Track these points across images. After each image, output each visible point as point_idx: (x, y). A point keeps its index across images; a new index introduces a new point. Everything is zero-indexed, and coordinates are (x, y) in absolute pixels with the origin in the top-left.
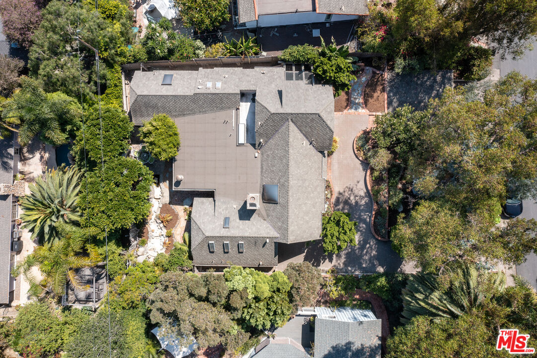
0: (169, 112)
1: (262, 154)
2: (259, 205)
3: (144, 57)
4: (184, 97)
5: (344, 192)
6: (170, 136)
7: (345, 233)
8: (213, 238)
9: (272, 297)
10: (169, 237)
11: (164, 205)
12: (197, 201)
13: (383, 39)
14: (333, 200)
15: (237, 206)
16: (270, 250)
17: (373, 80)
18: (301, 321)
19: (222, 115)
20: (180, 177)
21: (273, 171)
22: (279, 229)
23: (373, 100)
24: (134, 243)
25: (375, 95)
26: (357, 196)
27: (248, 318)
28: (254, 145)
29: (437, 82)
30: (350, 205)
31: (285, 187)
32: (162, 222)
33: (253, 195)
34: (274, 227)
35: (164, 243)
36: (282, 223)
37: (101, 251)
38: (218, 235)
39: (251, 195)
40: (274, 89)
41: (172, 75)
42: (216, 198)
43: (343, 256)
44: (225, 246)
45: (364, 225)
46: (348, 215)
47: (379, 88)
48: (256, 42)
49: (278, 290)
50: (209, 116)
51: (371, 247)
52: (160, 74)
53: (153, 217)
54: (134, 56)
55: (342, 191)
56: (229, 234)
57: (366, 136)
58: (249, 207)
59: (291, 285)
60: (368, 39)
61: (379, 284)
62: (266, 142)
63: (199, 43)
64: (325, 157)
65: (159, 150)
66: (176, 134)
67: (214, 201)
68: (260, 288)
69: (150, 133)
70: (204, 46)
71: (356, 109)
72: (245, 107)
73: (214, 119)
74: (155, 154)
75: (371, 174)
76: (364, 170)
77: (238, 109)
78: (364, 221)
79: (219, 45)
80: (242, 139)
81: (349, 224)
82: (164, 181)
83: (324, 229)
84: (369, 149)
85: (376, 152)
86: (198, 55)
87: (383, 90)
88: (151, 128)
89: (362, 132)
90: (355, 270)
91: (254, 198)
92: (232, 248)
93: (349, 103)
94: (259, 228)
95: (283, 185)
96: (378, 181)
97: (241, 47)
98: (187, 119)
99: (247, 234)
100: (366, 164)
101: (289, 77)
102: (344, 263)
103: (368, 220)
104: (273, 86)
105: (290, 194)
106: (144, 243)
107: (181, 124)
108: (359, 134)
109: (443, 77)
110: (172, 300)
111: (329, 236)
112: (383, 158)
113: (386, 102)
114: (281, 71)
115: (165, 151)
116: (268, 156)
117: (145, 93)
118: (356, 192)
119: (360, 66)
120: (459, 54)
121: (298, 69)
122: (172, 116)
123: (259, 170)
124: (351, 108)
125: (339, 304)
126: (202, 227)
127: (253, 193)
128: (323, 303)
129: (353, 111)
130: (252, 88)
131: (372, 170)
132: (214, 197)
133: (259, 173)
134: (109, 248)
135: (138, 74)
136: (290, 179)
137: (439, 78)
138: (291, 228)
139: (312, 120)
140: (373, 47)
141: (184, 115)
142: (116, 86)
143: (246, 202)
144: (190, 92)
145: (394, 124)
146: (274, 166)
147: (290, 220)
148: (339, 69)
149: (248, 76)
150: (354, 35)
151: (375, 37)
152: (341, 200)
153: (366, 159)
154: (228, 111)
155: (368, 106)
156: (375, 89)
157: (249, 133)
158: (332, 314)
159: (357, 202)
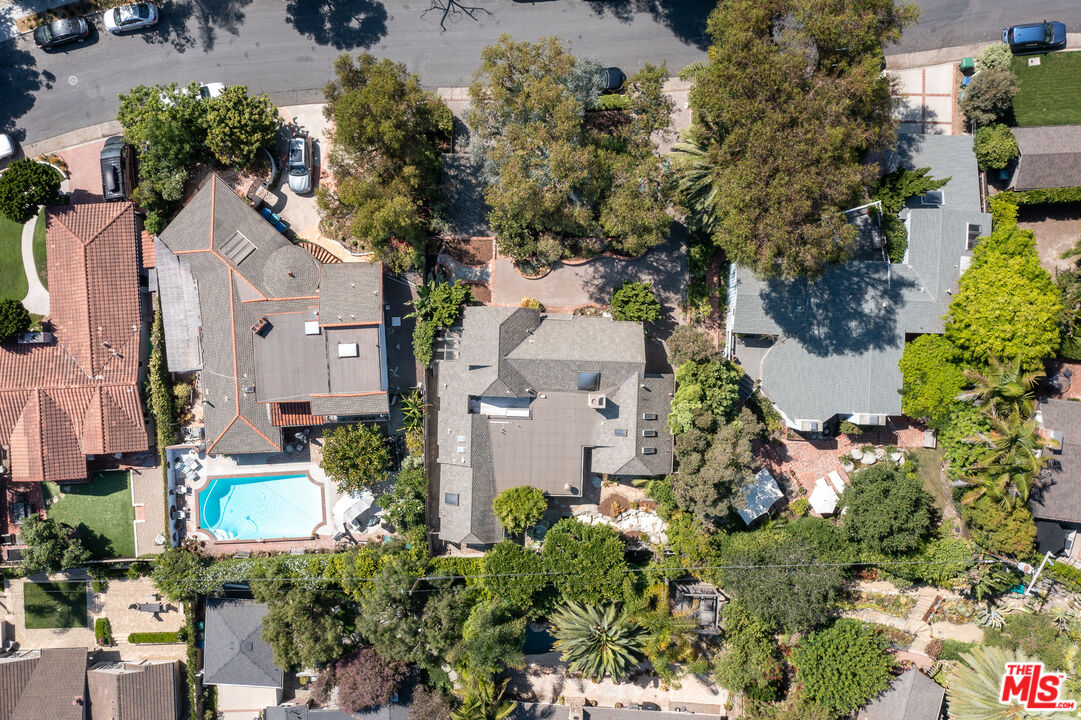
0: (490, 498)
1: (542, 390)
2: (601, 394)
3: (422, 528)
4: (474, 478)
5: (589, 292)
6: (519, 496)
7: (637, 295)
8: (638, 449)
9: (702, 382)
10: (638, 506)
11: (600, 510)
12: (595, 468)
13: (409, 244)
14: (598, 306)
15: (602, 421)
16: (655, 383)
17: (454, 253)
18: (741, 348)
19: (495, 436)
20: (567, 486)
21: (563, 378)
22: (629, 372)
23: (478, 254)
24: (644, 546)
25: (472, 251)
26: (594, 277)
27: (722, 408)
28: (532, 399)
29: (457, 175)
30: (604, 285)
31: (581, 365)
32: (620, 513)
33: (590, 401)
34: (627, 378)
35: (646, 511)
36: (622, 369)
37: (651, 582)
38: (635, 442)
39: (590, 404)
40: (467, 374)
41: (446, 494)
42: (592, 445)
43: (667, 294)
44: (648, 435)
45: (630, 268)
46: (616, 290)
47: (464, 246)
48: (408, 394)
49: (694, 375)
50: (496, 451)
51: (657, 261)
52: (444, 509)
53: (614, 524)
54: (421, 541)
55: (588, 295)
56: (634, 430)
57: (522, 264)
58: (604, 406)
59: (689, 361)
60: (407, 261)
61: (698, 256)
62: (529, 385)
63: (405, 463)
64: (546, 317)
65: (535, 510)
66: (517, 491)
67: (596, 447)
68: (690, 395)
69: (515, 519)
70: (409, 457)
71: (488, 276)
72: (486, 409)
73: (500, 446)
74: (540, 515)
75: (567, 258)
76: (562, 267)
77: (489, 418)
78: (625, 268)
79: (409, 439)
80: (525, 413)
81: (627, 290)
82: (570, 510)
83: (631, 319)
84: (537, 260)
85: (542, 253)
86: (419, 465)
87: (467, 241)
88: (510, 517)
89: (517, 269)
90: (684, 280)
91: (593, 400)
92: (651, 427)
93: (482, 283)
94: (627, 395)
95: (579, 367)
96: (576, 251)
97: (414, 413)
98: (498, 477)
99: (635, 409)
100: (555, 265)
101: (450, 356)
102: (676, 294)
103: (623, 263)
104: (464, 375)
105: (589, 359)
106: (646, 537)
107: (505, 485)
108: (519, 272)
109: (451, 166)
110: (703, 492)
111: (639, 314)
112: (548, 244)
113: (480, 238)
114: (443, 365)
115: (536, 503)
116: (545, 383)
117: (469, 524)
118: (589, 277)
119: (439, 271)
120: (427, 153)
121: (441, 344)
122: (495, 495)
123: (560, 393)
124: (487, 281)
125: (722, 302)
126: (625, 461)
127: (587, 402)
128: (722, 320)
129: (490, 280)
130: (466, 400)
131: (563, 257)
132: (591, 449)
133: (564, 393)
134: (649, 574)
135: (443, 535)
136: (572, 358)
137: (452, 173)
138: (629, 359)
139: (507, 332)
140: (419, 256)
141: (493, 481)
142: (455, 564)
143: (598, 410)
144: (469, 472)
145: (510, 235)
146: (557, 377)
147: (619, 360)
148: (447, 300)
149: (449, 405)
150: (401, 277)
151: (406, 253)
152: (599, 296)
153: (549, 265)
154: (491, 428)
155: (484, 260)
156: (465, 251)
158: (732, 312)
159: (602, 277)
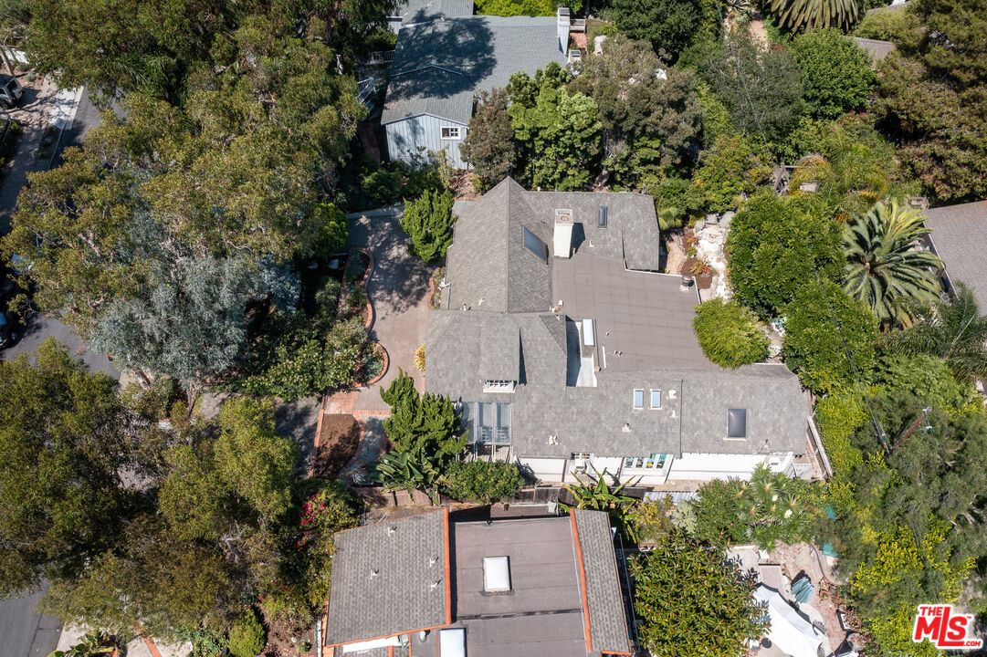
5: (408, 306)
17: (334, 467)
23: (341, 433)
25: (335, 441)
26: (389, 301)
30: (400, 290)
35: (697, 244)
45: (381, 267)
47: (326, 453)
51: (375, 244)
53: (722, 276)
55: (412, 307)
71: (374, 420)
73: (641, 361)
75: (362, 322)
76: (374, 331)
87: (320, 450)
89: (371, 381)
96: (354, 314)
100: (372, 336)
113: (318, 433)
118: (390, 306)
152: (415, 296)
155: (351, 424)
156: (333, 451)
157: (575, 347)
159: (390, 293)
